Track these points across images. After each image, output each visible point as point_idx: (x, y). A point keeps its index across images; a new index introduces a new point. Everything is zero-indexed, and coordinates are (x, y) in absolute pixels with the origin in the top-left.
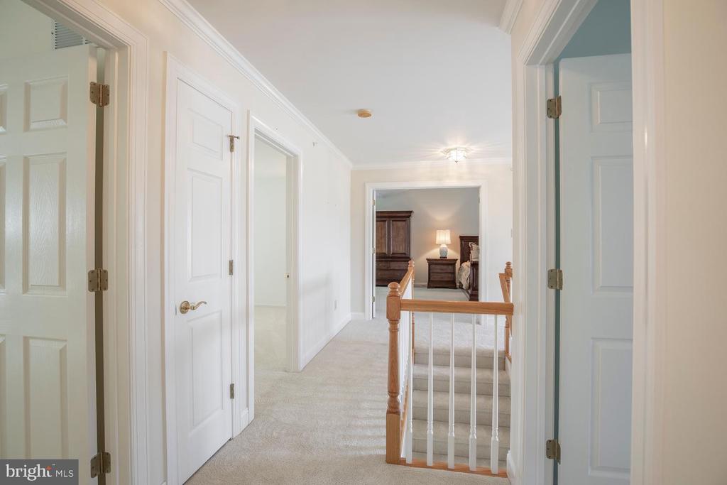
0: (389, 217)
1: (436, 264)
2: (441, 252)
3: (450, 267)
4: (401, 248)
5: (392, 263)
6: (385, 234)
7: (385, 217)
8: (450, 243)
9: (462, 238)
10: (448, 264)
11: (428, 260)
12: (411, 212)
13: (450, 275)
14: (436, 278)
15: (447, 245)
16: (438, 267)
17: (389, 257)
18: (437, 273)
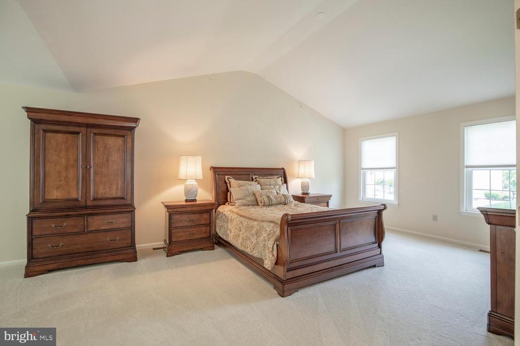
0: (88, 126)
1: (181, 213)
2: (187, 192)
3: (206, 216)
4: (114, 187)
5: (90, 219)
6: (77, 161)
7: (79, 125)
8: (200, 176)
9: (216, 170)
10: (201, 212)
11: (168, 207)
12: (136, 120)
13: (204, 229)
14: (181, 236)
15: (197, 180)
16: (185, 217)
17: (86, 207)
18: (182, 227)
